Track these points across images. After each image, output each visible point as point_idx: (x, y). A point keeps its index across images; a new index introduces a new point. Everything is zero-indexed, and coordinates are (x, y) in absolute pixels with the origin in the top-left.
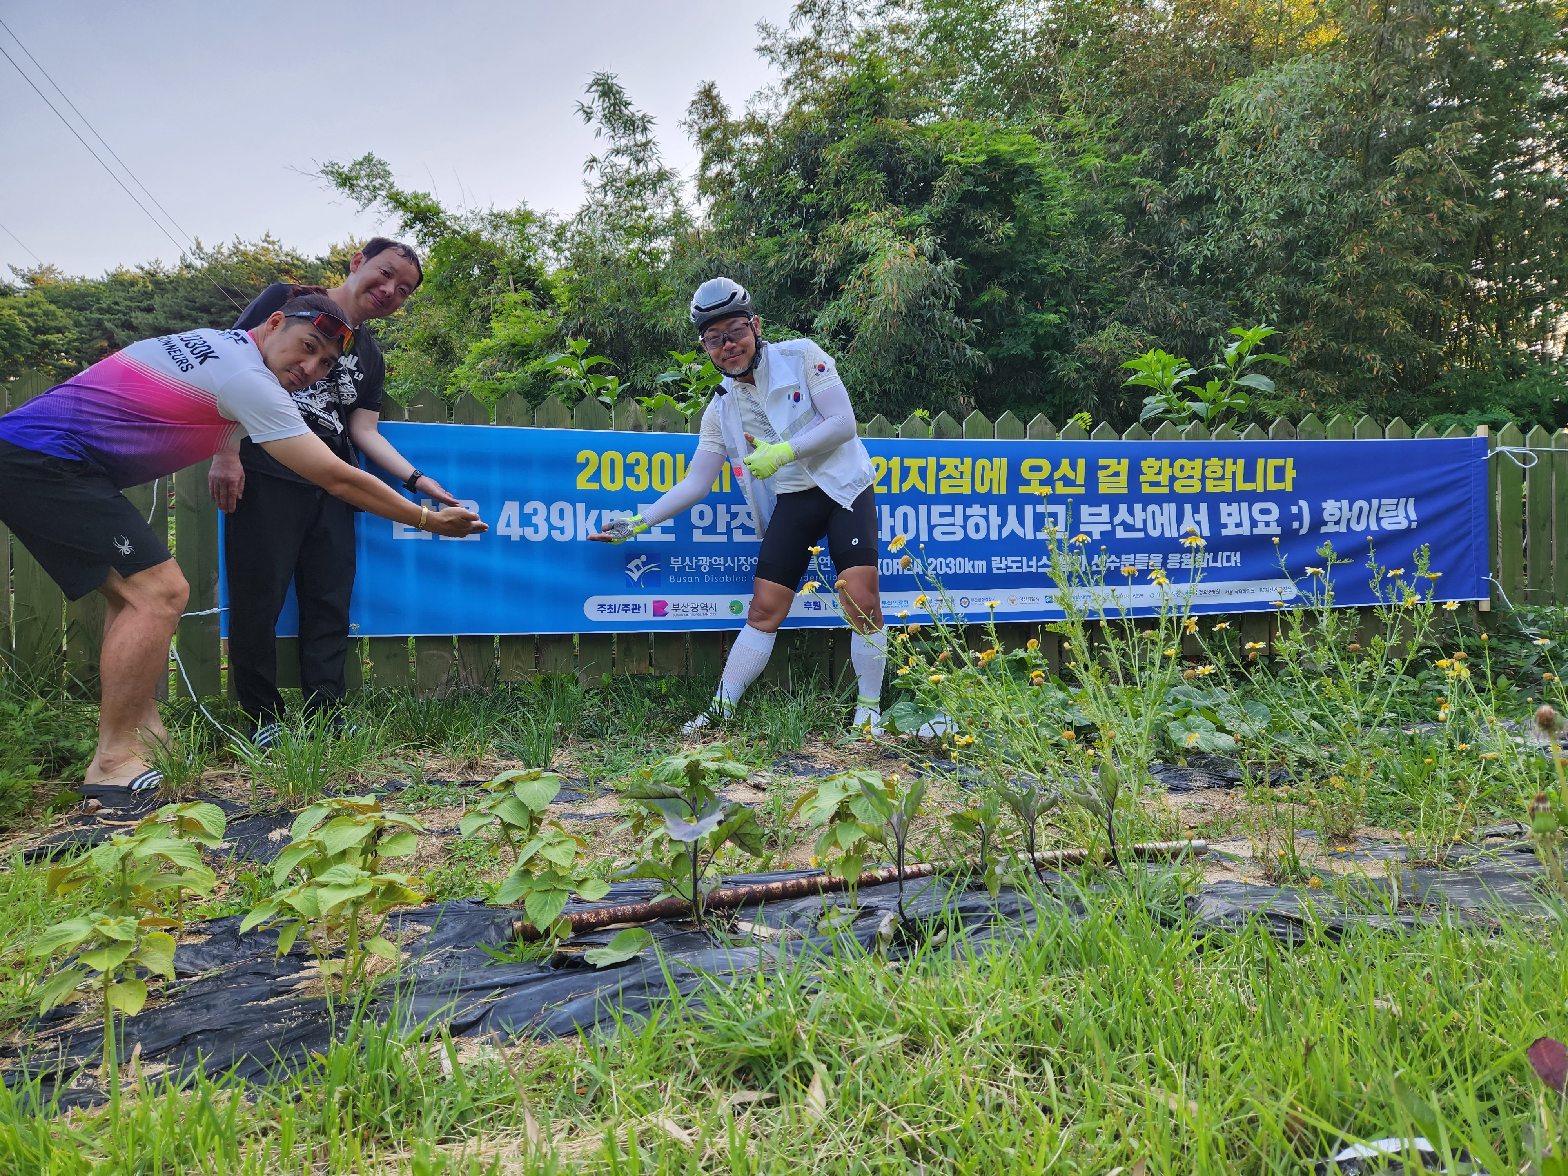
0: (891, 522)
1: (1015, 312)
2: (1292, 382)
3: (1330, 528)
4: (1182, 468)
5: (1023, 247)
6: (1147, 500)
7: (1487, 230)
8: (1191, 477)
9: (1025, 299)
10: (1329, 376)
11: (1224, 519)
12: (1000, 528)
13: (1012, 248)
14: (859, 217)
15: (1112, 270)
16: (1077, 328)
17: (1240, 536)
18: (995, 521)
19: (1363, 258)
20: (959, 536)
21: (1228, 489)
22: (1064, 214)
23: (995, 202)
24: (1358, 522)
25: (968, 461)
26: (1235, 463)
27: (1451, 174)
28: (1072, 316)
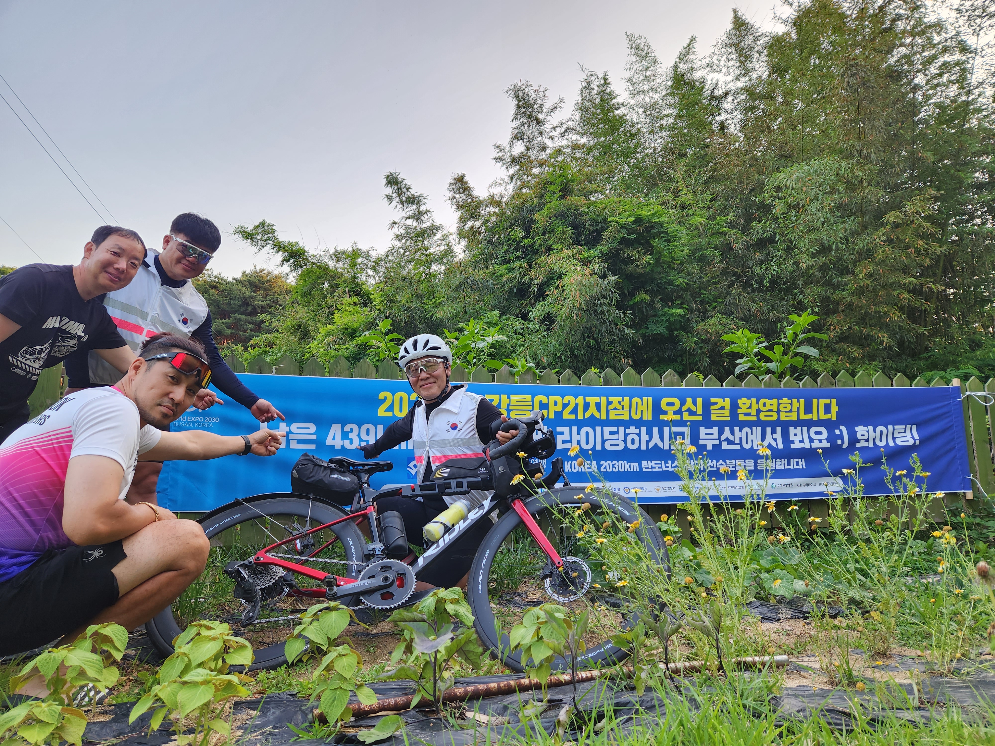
0: (578, 437)
1: (655, 308)
2: (834, 350)
3: (862, 444)
4: (765, 405)
5: (659, 270)
6: (743, 425)
7: (949, 258)
8: (770, 410)
9: (661, 300)
10: (856, 347)
11: (792, 437)
12: (648, 442)
13: (652, 271)
14: (557, 252)
15: (715, 283)
16: (695, 317)
17: (804, 449)
18: (645, 437)
19: (870, 276)
20: (621, 447)
21: (795, 418)
22: (683, 251)
23: (640, 243)
24: (881, 440)
25: (627, 399)
26: (798, 401)
27: (920, 225)
28: (691, 311)
